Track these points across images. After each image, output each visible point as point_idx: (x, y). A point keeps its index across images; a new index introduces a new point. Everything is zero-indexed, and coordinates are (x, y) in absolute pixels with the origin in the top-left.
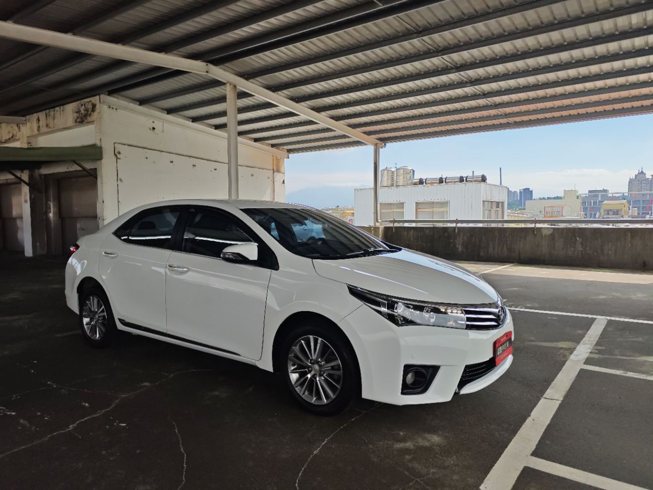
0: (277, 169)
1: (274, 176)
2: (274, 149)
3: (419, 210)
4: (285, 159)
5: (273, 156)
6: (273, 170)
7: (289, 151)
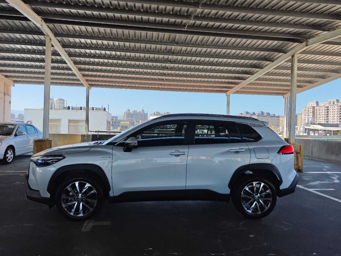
0: (7, 93)
1: (4, 98)
2: (6, 79)
3: (70, 124)
4: (11, 87)
5: (5, 83)
6: (5, 93)
7: (15, 82)
